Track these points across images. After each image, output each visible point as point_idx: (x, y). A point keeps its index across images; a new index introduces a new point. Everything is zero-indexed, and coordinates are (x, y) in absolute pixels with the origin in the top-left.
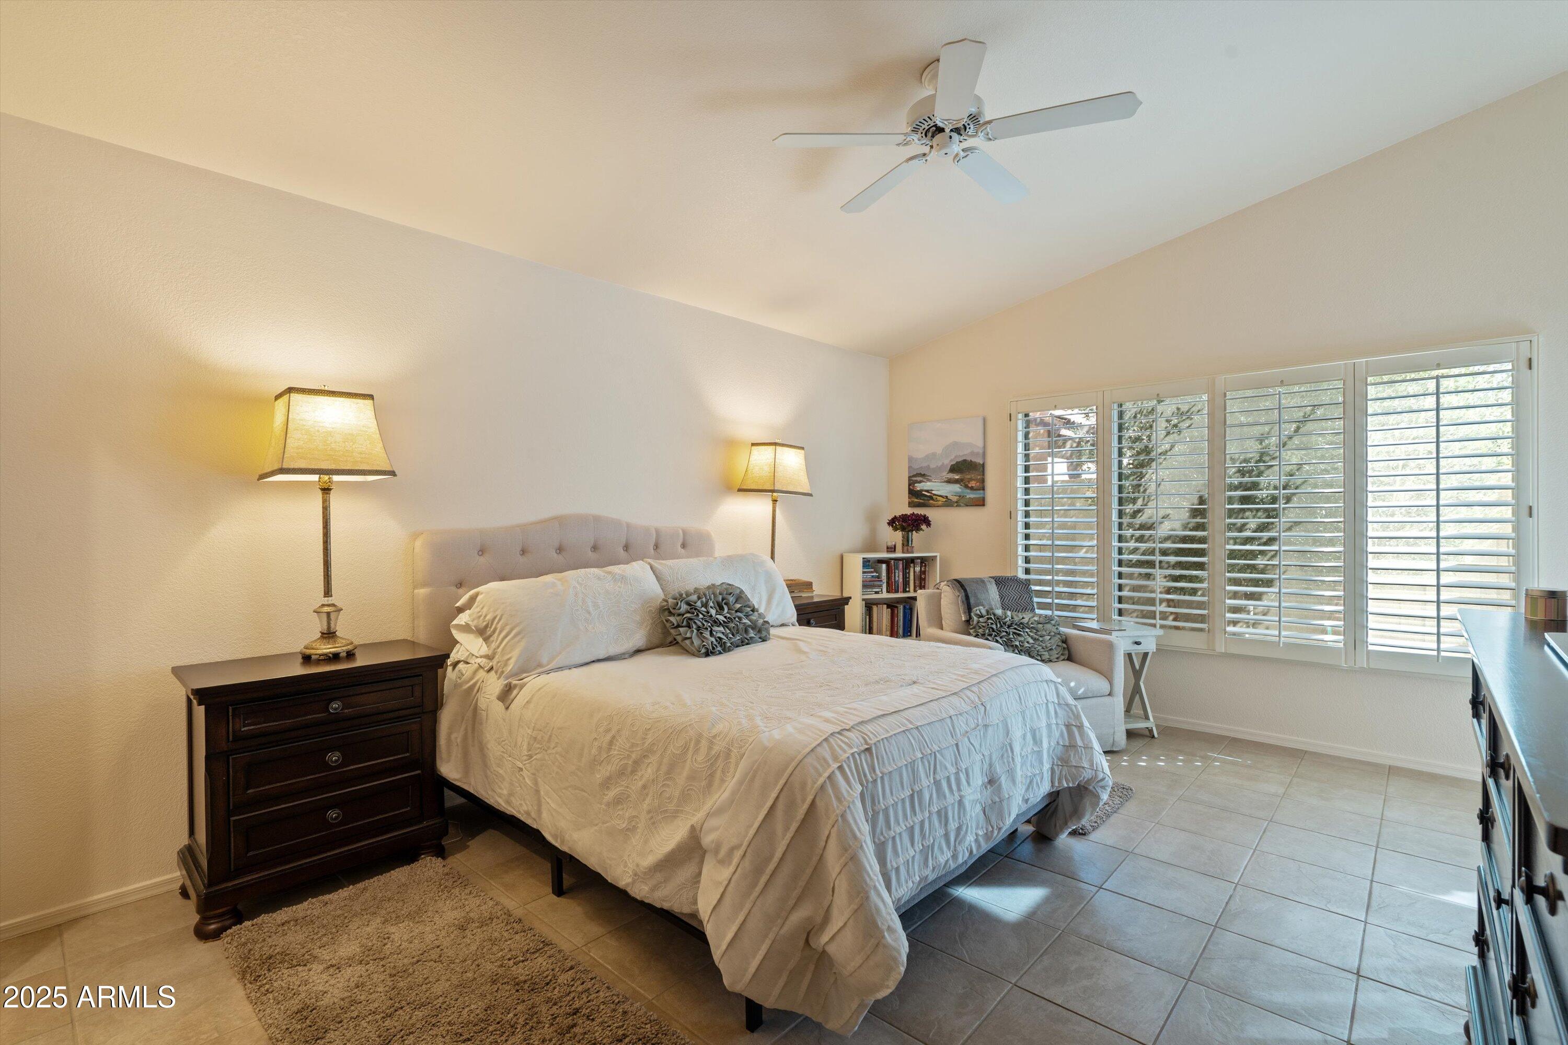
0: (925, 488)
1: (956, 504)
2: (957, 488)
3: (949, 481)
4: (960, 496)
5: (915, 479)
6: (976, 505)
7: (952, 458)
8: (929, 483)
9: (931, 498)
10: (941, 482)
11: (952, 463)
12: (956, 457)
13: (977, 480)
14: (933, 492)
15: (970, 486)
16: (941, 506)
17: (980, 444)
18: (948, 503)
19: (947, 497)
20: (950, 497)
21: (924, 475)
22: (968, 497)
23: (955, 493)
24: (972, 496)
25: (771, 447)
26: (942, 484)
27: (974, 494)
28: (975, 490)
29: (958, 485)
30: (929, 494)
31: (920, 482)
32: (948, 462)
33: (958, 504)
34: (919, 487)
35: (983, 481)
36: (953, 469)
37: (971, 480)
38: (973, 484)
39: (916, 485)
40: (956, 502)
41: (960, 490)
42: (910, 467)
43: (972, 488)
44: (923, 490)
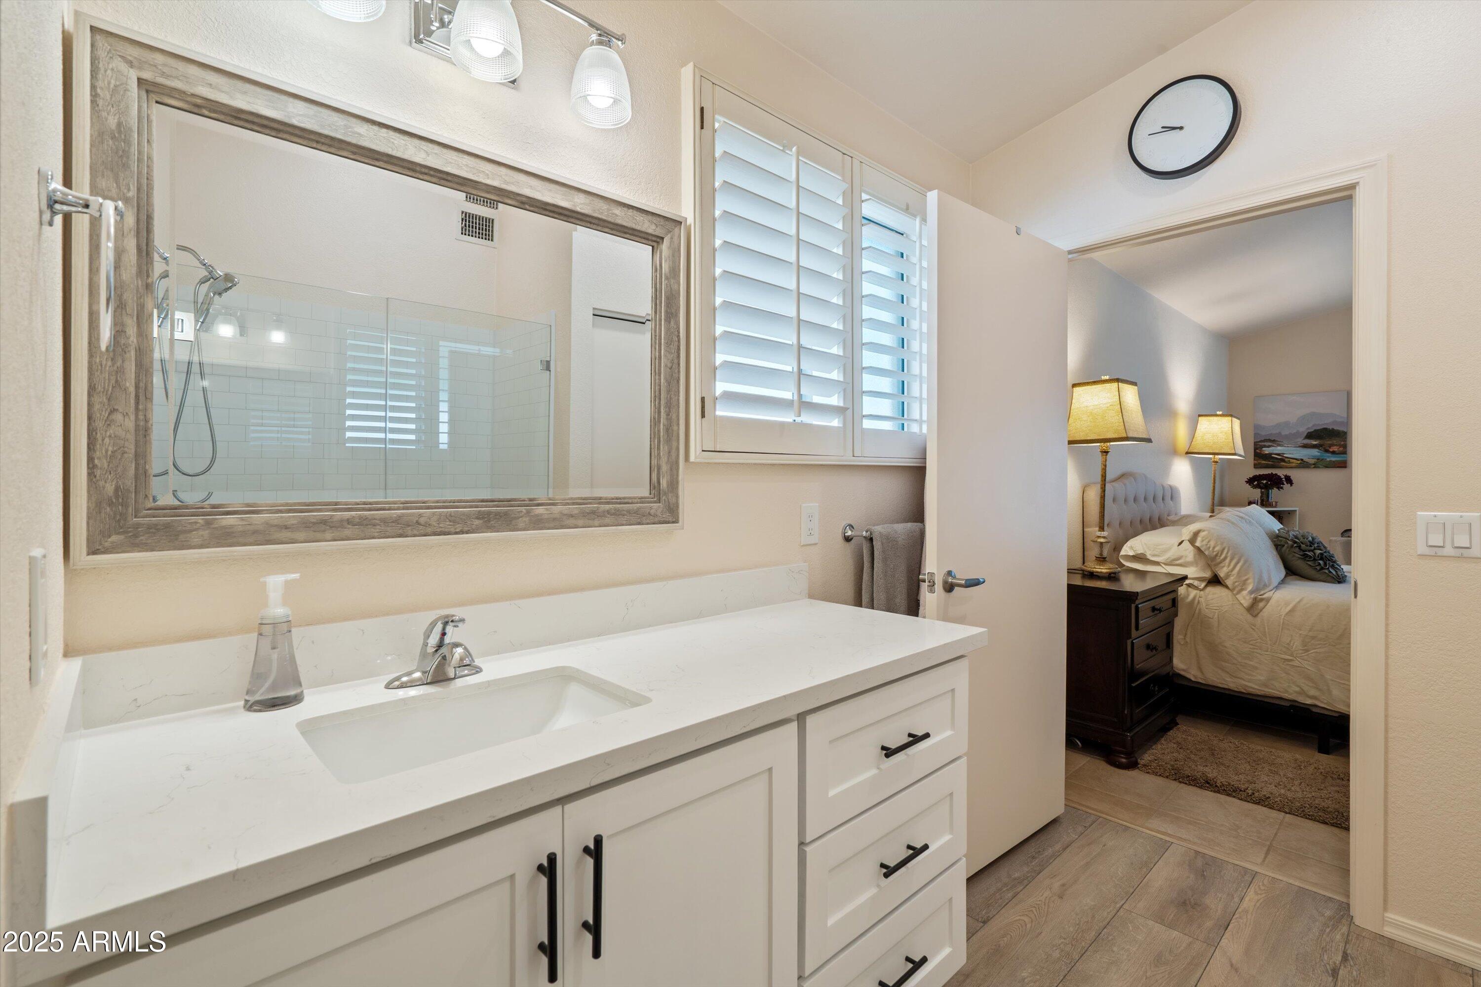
0: (1275, 452)
1: (1313, 466)
2: (1315, 452)
3: (1305, 446)
4: (1318, 459)
5: (1263, 444)
6: (1338, 467)
7: (1309, 426)
8: (1279, 448)
9: (1283, 460)
10: (1294, 447)
11: (1309, 431)
12: (1313, 426)
13: (1340, 446)
14: (1285, 455)
15: (1331, 450)
16: (1295, 468)
17: (1345, 416)
18: (1303, 465)
19: (1302, 460)
20: (1305, 459)
21: (1274, 441)
22: (1328, 460)
23: (1312, 456)
24: (1333, 459)
25: (1227, 418)
26: (1298, 448)
27: (1335, 457)
28: (1337, 454)
29: (1317, 450)
30: (1280, 457)
31: (1269, 447)
32: (1304, 429)
33: (1316, 466)
34: (1267, 451)
35: (1345, 446)
36: (1310, 436)
37: (1331, 446)
38: (1335, 449)
39: (1264, 449)
40: (1314, 464)
41: (1319, 454)
42: (1255, 434)
43: (1333, 453)
44: (1272, 454)
